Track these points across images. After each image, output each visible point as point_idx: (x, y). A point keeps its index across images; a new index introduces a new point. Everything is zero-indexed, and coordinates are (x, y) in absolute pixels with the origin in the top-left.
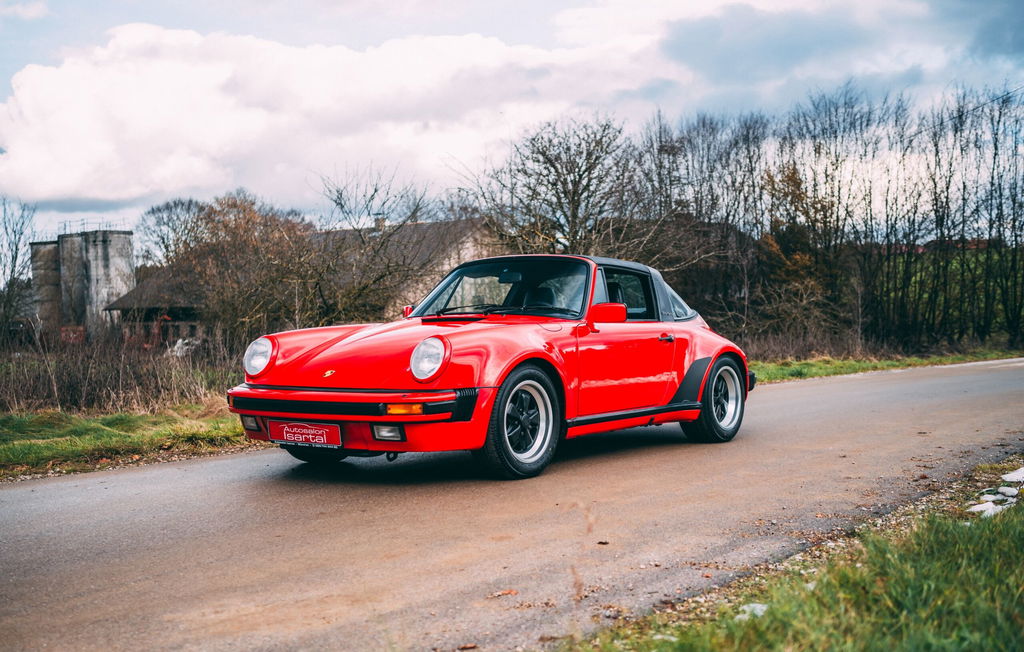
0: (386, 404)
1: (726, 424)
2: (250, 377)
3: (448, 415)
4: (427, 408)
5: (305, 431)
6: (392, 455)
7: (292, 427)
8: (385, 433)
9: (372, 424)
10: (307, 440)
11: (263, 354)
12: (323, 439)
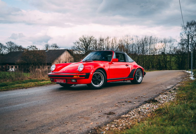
0: (73, 75)
1: (139, 81)
2: (52, 71)
3: (84, 77)
4: (80, 76)
5: (60, 80)
6: (75, 85)
7: (58, 80)
8: (73, 81)
9: (71, 79)
10: (60, 82)
11: (54, 67)
12: (63, 82)
